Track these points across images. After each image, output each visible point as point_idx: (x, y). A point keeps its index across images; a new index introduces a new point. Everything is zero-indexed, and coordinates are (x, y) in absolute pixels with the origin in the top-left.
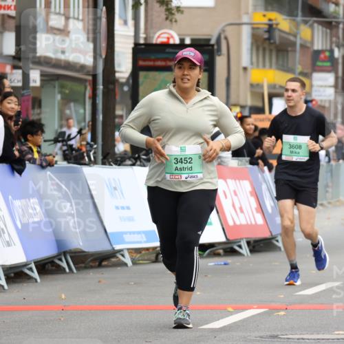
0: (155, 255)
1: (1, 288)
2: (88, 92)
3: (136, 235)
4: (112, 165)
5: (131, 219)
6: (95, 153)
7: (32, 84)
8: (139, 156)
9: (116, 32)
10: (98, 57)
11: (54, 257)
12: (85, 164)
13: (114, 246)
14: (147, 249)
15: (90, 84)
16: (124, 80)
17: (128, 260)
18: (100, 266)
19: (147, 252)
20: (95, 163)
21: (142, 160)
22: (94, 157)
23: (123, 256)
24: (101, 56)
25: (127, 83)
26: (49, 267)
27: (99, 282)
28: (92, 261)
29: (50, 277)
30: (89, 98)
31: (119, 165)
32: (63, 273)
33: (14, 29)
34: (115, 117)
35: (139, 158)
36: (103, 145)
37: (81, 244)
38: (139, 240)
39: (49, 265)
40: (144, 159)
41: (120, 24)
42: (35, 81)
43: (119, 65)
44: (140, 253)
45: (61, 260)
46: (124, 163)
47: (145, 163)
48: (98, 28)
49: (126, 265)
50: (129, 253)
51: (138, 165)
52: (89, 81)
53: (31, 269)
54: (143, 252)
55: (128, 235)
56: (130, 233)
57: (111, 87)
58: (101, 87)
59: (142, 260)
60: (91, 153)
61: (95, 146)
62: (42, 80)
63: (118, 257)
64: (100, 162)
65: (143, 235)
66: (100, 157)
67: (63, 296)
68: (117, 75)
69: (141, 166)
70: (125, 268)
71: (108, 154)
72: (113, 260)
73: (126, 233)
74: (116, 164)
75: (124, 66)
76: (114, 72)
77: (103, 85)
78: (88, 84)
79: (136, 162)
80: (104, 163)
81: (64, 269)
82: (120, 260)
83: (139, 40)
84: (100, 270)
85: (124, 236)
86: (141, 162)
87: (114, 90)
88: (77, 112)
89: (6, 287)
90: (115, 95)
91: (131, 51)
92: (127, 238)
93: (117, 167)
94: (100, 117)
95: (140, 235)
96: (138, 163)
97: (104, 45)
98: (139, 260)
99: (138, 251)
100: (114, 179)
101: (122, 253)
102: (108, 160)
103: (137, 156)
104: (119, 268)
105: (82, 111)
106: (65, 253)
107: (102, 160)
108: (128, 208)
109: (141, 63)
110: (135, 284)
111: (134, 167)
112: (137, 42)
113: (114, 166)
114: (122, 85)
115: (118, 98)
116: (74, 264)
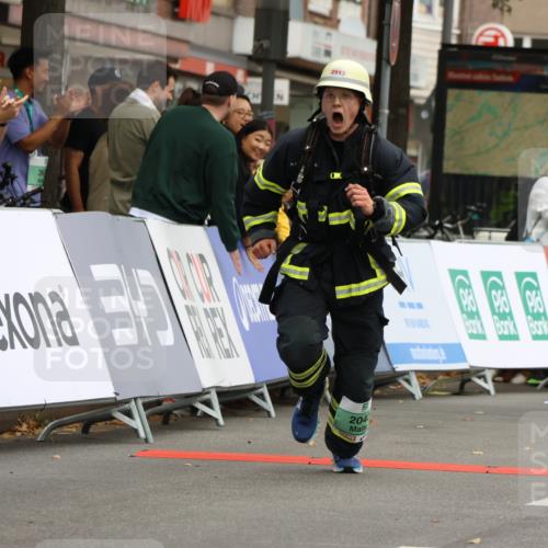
0: (458, 383)
1: (214, 423)
3: (430, 350)
5: (423, 324)
7: (277, 102)
8: (441, 224)
9: (414, 25)
10: (384, 62)
13: (395, 366)
14: (448, 373)
16: (422, 102)
17: (415, 389)
19: (447, 377)
21: (445, 230)
23: (408, 381)
24: (388, 62)
25: (427, 106)
26: (290, 393)
31: (409, 237)
33: (253, 12)
35: (441, 226)
38: (435, 358)
40: (448, 228)
41: (420, 12)
42: (281, 97)
43: (416, 78)
44: (435, 378)
46: (417, 234)
47: (451, 236)
48: (387, 17)
49: (412, 396)
50: (418, 378)
51: (439, 239)
53: (261, 396)
54: (441, 377)
55: (418, 349)
56: (421, 346)
57: (402, 111)
58: (386, 111)
59: (438, 390)
62: (291, 96)
63: (400, 384)
65: (442, 350)
68: (413, 92)
69: (443, 239)
70: (411, 402)
72: (393, 387)
73: (414, 346)
74: (404, 235)
75: (423, 79)
76: (408, 88)
77: (390, 108)
79: (436, 233)
82: (403, 387)
83: (450, 38)
85: (412, 350)
86: (443, 233)
87: (406, 117)
89: (221, 421)
90: (407, 125)
91: (436, 56)
92: (415, 353)
93: (405, 239)
95: (436, 351)
96: (439, 234)
97: (394, 44)
98: (434, 390)
99: (432, 374)
101: (406, 377)
103: (437, 222)
104: (401, 401)
108: (420, 306)
109: (451, 75)
110: (425, 427)
111: (433, 242)
112: (446, 42)
114: (420, 108)
115: (412, 130)
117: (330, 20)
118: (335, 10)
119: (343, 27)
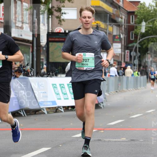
0: (55, 110)
2: (31, 50)
6: (33, 72)
10: (34, 37)
11: (18, 110)
12: (29, 76)
13: (40, 107)
14: (53, 108)
16: (44, 46)
17: (45, 112)
18: (35, 114)
20: (33, 76)
22: (33, 74)
23: (44, 110)
24: (35, 37)
25: (45, 47)
26: (16, 114)
27: (35, 120)
28: (32, 112)
29: (17, 118)
30: (31, 52)
31: (42, 77)
32: (21, 117)
33: (3, 27)
34: (40, 59)
35: (49, 74)
36: (36, 70)
43: (42, 40)
44: (50, 109)
45: (21, 112)
46: (44, 76)
47: (52, 76)
50: (46, 109)
54: (51, 109)
57: (39, 48)
60: (32, 73)
63: (42, 111)
64: (35, 76)
65: (51, 103)
66: (35, 74)
67: (22, 125)
68: (41, 44)
69: (50, 77)
70: (44, 115)
71: (38, 73)
72: (40, 112)
75: (44, 41)
76: (40, 43)
77: (36, 47)
78: (30, 47)
80: (36, 76)
81: (22, 115)
83: (49, 31)
84: (35, 115)
87: (40, 49)
88: (27, 57)
90: (40, 51)
91: (46, 35)
93: (41, 77)
94: (35, 59)
96: (49, 76)
98: (50, 112)
99: (49, 108)
102: (38, 75)
103: (49, 73)
104: (42, 115)
105: (28, 57)
106: (22, 109)
107: (36, 75)
109: (50, 39)
110: (48, 120)
111: (48, 78)
113: (40, 77)
114: (43, 47)
115: (42, 52)
116: (26, 113)
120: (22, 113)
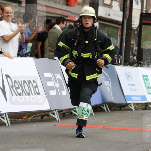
0: (145, 106)
2: (119, 33)
3: (137, 97)
4: (128, 66)
5: (135, 90)
6: (121, 60)
8: (140, 62)
9: (133, 7)
11: (101, 105)
12: (116, 65)
13: (127, 101)
14: (142, 104)
15: (120, 30)
16: (135, 29)
17: (133, 108)
18: (120, 110)
19: (142, 105)
20: (121, 64)
21: (141, 64)
22: (120, 62)
23: (131, 106)
24: (126, 18)
25: (137, 30)
26: (98, 109)
27: (120, 117)
28: (117, 107)
29: (98, 113)
30: (120, 35)
31: (131, 66)
32: (104, 112)
33: (89, 4)
34: (130, 44)
35: (140, 63)
36: (124, 57)
37: (113, 99)
38: (138, 99)
39: (98, 108)
41: (135, 4)
43: (134, 22)
44: (138, 105)
45: (103, 106)
46: (133, 65)
47: (143, 66)
48: (126, 5)
49: (132, 110)
50: (134, 105)
51: (140, 66)
52: (120, 28)
54: (140, 105)
55: (134, 97)
56: (134, 96)
57: (130, 31)
58: (125, 31)
60: (119, 60)
61: (121, 57)
65: (140, 98)
66: (123, 62)
67: (104, 122)
68: (133, 26)
71: (126, 61)
72: (126, 107)
73: (133, 96)
74: (130, 65)
75: (136, 22)
76: (131, 25)
77: (126, 30)
78: (119, 29)
79: (139, 65)
80: (124, 65)
81: (105, 110)
82: (129, 107)
83: (143, 11)
84: (120, 111)
86: (141, 65)
87: (131, 33)
91: (139, 16)
92: (133, 98)
93: (130, 67)
94: (124, 44)
96: (140, 65)
97: (128, 13)
98: (138, 108)
99: (137, 104)
100: (129, 72)
101: (130, 104)
102: (126, 63)
103: (139, 62)
104: (129, 111)
105: (116, 41)
106: (105, 103)
107: (124, 63)
108: (134, 85)
109: (144, 21)
110: (136, 118)
111: (138, 67)
113: (129, 66)
114: (135, 30)
115: (132, 36)
116: (109, 108)
117: (110, 6)
118: (111, 3)
119: (113, 8)
120: (105, 108)
